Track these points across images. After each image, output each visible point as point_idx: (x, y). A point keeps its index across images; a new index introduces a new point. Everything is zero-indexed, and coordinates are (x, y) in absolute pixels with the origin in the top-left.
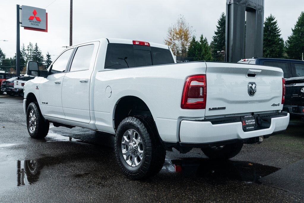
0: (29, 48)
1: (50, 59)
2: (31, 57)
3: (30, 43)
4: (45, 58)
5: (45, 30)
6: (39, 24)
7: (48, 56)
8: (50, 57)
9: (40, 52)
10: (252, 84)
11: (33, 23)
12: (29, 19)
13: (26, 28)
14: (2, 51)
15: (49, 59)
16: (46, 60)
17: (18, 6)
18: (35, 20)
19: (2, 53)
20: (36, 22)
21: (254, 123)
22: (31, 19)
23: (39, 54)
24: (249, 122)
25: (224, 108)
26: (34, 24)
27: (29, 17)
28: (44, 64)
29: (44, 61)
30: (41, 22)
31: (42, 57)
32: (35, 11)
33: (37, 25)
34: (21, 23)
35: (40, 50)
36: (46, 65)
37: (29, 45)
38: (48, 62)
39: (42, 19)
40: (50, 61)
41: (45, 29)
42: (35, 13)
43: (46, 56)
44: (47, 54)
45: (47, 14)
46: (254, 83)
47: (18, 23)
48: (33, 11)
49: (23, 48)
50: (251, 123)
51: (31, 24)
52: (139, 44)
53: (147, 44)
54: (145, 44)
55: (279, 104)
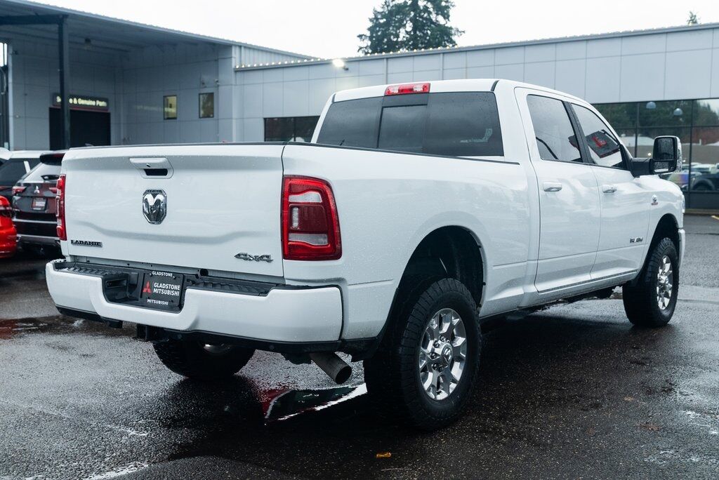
10: (154, 193)
21: (177, 293)
24: (160, 288)
25: (98, 244)
46: (160, 192)
50: (168, 293)
52: (398, 91)
53: (421, 89)
54: (415, 90)
55: (268, 257)
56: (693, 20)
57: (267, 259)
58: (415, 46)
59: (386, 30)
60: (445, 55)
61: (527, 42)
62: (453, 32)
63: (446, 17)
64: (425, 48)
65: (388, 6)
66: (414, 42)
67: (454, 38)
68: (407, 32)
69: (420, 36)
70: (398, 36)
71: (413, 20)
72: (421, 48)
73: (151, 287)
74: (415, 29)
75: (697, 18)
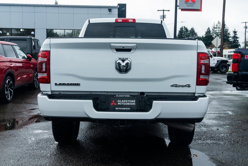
0: (217, 26)
1: (237, 35)
2: (219, 34)
3: (219, 21)
4: (232, 35)
5: (199, 10)
6: (194, 5)
7: (235, 32)
8: (236, 33)
9: (227, 29)
10: (124, 60)
11: (188, 5)
12: (185, 2)
13: (182, 10)
14: (195, 31)
15: (235, 35)
16: (233, 36)
18: (190, 2)
19: (195, 32)
20: (191, 4)
21: (134, 104)
22: (187, 1)
23: (227, 31)
24: (122, 102)
25: (78, 85)
26: (190, 6)
28: (230, 40)
29: (231, 37)
30: (195, 3)
31: (229, 34)
33: (192, 6)
34: (179, 6)
35: (227, 27)
36: (232, 41)
37: (217, 23)
38: (234, 38)
40: (237, 37)
41: (199, 8)
43: (233, 32)
44: (234, 31)
47: (176, 6)
49: (213, 27)
50: (128, 104)
51: (187, 6)
52: (121, 21)
53: (132, 21)
54: (129, 21)
55: (188, 85)
56: (56, 3)
57: (189, 86)
61: (23, 4)
73: (116, 102)
75: (58, 3)
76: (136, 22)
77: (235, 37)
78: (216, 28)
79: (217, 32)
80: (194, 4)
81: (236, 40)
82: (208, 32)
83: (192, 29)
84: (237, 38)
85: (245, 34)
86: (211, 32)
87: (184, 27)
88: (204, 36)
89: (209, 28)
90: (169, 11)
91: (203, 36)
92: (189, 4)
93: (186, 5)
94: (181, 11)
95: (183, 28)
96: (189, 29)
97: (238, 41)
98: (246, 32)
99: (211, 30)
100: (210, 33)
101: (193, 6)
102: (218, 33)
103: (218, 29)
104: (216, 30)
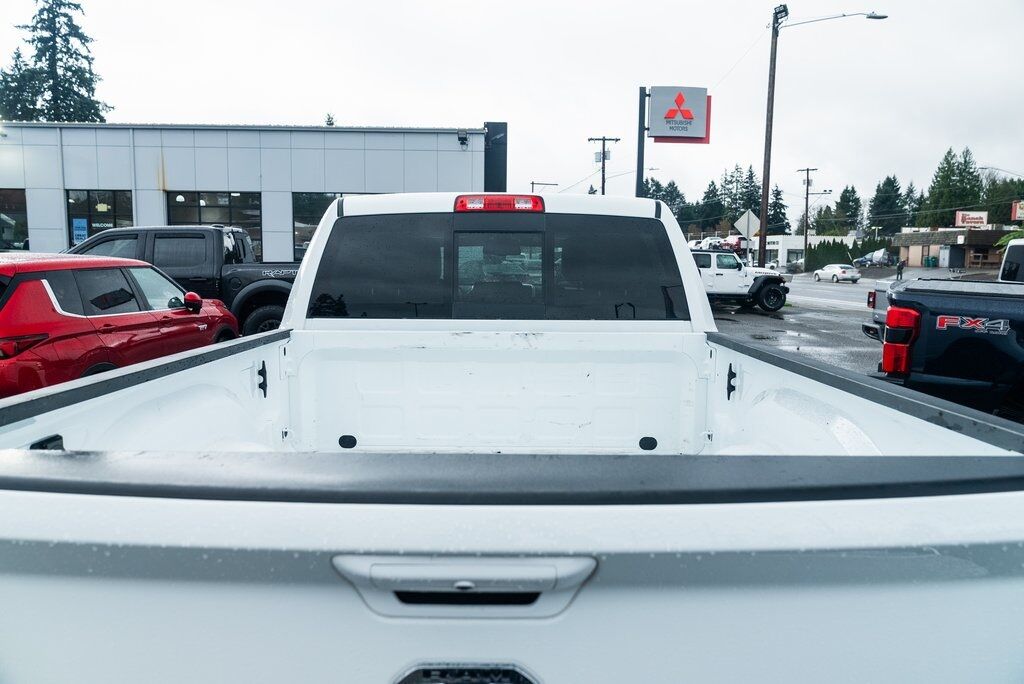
0: (734, 177)
1: (781, 199)
2: (738, 197)
3: (737, 165)
4: (769, 198)
5: (704, 140)
6: (688, 126)
7: (777, 193)
8: (780, 195)
9: (757, 184)
11: (674, 126)
12: (665, 118)
13: (659, 139)
15: (777, 199)
16: (771, 201)
17: (643, 90)
18: (679, 117)
19: (678, 192)
20: (681, 122)
22: (670, 116)
23: (757, 188)
26: (678, 128)
27: (665, 111)
30: (693, 122)
32: (680, 96)
33: (683, 128)
34: (648, 129)
35: (758, 179)
36: (769, 215)
37: (734, 170)
38: (774, 207)
39: (698, 112)
40: (781, 204)
42: (680, 100)
43: (772, 192)
44: (775, 188)
45: (709, 98)
47: (642, 129)
48: (675, 96)
49: (724, 179)
51: (671, 128)
52: (482, 206)
53: (529, 206)
54: (517, 206)
56: (330, 123)
58: (58, 117)
59: (19, 96)
60: (63, 130)
62: (100, 108)
63: (91, 90)
64: (69, 120)
65: (19, 70)
66: (56, 112)
67: (102, 114)
68: (45, 100)
69: (63, 107)
70: (34, 104)
71: (52, 88)
72: (64, 120)
74: (55, 98)
76: (547, 211)
77: (778, 206)
78: (731, 182)
79: (734, 191)
80: (690, 123)
81: (781, 212)
82: (712, 192)
83: (672, 185)
84: (783, 206)
85: (807, 198)
86: (718, 193)
87: (652, 180)
88: (701, 202)
89: (713, 183)
90: (617, 140)
91: (698, 203)
92: (676, 122)
93: (669, 126)
94: (655, 141)
95: (650, 181)
96: (664, 184)
97: (784, 214)
98: (807, 194)
99: (718, 186)
100: (715, 195)
101: (686, 129)
102: (736, 195)
103: (735, 184)
104: (730, 186)
